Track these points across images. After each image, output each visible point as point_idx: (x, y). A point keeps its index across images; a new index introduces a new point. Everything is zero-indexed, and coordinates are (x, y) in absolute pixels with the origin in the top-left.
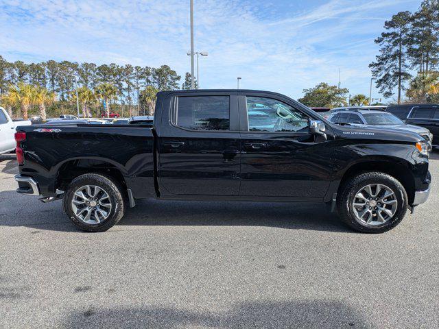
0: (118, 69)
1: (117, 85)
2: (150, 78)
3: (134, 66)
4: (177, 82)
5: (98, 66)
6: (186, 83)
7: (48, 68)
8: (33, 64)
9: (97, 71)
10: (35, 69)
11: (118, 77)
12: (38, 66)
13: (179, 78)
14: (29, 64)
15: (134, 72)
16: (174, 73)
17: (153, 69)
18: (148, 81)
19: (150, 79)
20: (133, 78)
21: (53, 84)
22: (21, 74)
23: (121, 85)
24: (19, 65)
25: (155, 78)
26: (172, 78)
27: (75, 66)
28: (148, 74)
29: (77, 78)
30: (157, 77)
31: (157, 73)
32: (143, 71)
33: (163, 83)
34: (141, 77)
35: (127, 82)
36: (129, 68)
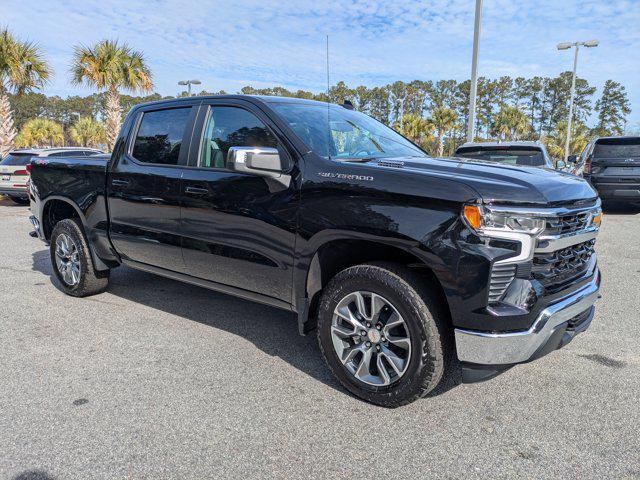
0: (489, 85)
1: (484, 110)
2: (540, 95)
3: (514, 77)
4: (587, 98)
5: (458, 83)
6: (604, 98)
7: (393, 92)
8: (376, 88)
9: (458, 91)
10: (379, 95)
11: (487, 97)
12: (382, 91)
13: (591, 92)
14: (372, 88)
15: (514, 86)
16: (582, 83)
17: (547, 80)
18: (535, 100)
19: (538, 96)
20: (511, 96)
21: (397, 113)
22: (363, 103)
23: (489, 109)
24: (361, 90)
25: (548, 95)
26: (578, 92)
27: (427, 87)
28: (537, 88)
29: (428, 103)
30: (552, 92)
31: (552, 86)
32: (528, 84)
33: (561, 101)
34: (523, 95)
35: (501, 103)
36: (506, 81)
